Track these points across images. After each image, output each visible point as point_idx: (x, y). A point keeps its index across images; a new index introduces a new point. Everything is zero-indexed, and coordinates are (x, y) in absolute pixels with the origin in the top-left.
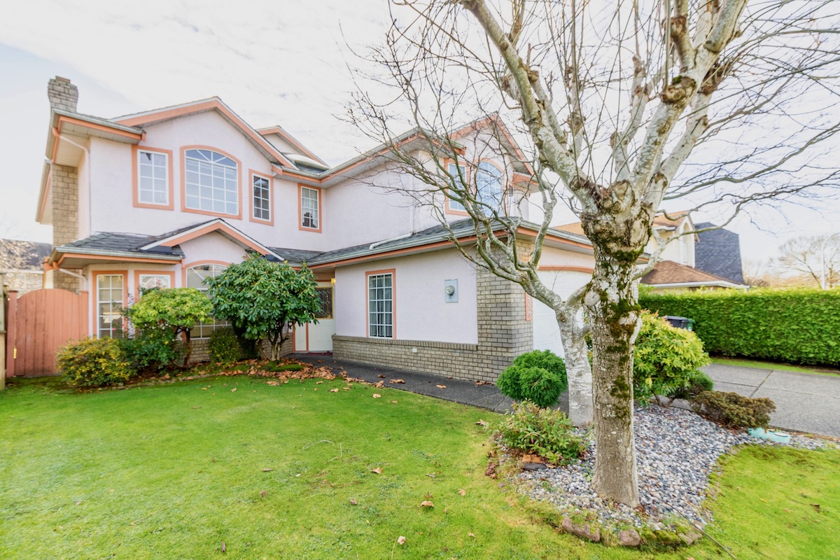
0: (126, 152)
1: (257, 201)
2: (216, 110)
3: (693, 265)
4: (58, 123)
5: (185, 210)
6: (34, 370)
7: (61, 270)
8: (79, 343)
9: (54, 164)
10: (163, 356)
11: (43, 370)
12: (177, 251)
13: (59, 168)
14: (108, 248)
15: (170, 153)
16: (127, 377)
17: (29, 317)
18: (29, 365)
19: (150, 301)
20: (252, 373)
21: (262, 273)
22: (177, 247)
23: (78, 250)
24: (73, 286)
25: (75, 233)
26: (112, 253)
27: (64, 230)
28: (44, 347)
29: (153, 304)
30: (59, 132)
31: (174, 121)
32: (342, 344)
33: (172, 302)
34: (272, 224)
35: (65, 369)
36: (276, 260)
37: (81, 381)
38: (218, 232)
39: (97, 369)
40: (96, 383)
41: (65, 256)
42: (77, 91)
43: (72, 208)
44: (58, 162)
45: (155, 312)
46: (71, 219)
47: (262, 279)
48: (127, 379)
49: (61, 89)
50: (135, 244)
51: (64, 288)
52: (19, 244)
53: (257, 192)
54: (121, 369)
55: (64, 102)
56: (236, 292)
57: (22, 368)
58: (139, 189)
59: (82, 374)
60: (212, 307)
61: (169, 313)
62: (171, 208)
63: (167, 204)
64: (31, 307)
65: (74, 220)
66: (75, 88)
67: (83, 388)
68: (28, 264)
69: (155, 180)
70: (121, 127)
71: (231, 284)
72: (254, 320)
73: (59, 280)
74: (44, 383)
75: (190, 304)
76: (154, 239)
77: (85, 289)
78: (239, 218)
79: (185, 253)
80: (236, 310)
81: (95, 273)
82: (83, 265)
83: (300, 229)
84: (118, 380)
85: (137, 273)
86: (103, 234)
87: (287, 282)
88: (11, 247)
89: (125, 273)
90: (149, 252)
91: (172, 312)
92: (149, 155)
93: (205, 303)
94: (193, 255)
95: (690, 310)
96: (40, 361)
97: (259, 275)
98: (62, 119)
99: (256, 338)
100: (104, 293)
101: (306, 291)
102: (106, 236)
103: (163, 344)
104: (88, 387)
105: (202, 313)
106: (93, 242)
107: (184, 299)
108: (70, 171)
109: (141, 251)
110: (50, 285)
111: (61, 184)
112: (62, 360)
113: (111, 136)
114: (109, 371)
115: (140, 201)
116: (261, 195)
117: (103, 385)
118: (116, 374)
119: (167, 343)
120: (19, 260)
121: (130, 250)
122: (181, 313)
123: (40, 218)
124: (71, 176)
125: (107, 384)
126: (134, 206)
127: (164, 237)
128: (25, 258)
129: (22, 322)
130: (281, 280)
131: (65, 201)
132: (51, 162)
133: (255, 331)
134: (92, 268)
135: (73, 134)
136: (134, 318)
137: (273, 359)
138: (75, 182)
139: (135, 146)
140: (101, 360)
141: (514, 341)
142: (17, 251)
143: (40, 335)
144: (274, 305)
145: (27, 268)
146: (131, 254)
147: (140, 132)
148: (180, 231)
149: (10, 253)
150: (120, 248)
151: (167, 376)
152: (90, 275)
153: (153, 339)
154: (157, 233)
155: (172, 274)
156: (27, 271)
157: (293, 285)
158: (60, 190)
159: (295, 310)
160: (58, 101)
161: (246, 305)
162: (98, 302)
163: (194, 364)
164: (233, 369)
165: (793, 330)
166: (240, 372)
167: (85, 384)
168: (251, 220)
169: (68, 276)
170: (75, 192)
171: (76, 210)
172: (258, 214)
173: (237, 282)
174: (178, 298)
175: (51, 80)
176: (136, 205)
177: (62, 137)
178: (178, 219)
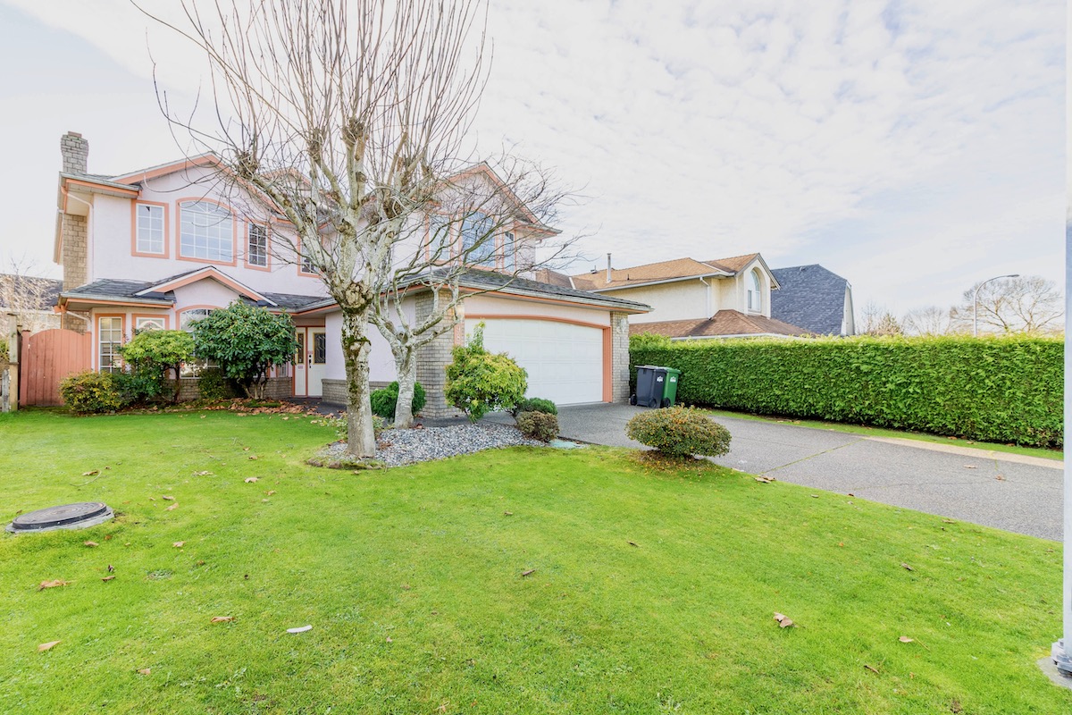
0: (125, 207)
1: (253, 248)
2: (211, 164)
3: (768, 315)
4: (65, 184)
5: (179, 258)
6: (44, 401)
7: (68, 312)
8: (78, 375)
9: (65, 213)
10: (150, 389)
11: (51, 401)
12: (170, 296)
13: (70, 218)
14: (106, 293)
15: (166, 206)
16: (118, 405)
17: (40, 353)
18: (39, 397)
19: (139, 340)
20: (233, 408)
21: (239, 317)
22: (171, 292)
23: (80, 295)
24: (81, 327)
25: (83, 278)
26: (109, 298)
27: (74, 275)
28: (52, 381)
29: (140, 343)
30: (67, 191)
31: (171, 176)
32: (329, 386)
33: (158, 342)
34: (269, 270)
35: (66, 396)
36: (269, 305)
37: (78, 407)
38: (210, 278)
39: (92, 397)
40: (91, 409)
41: (68, 300)
42: (87, 145)
43: (81, 254)
44: (68, 212)
45: (142, 350)
46: (81, 265)
47: (237, 323)
48: (117, 407)
49: (74, 145)
50: (131, 290)
51: (73, 329)
52: (39, 284)
53: (253, 240)
54: (112, 398)
55: (75, 155)
56: (215, 334)
57: (33, 399)
58: (137, 239)
59: (79, 400)
60: (194, 347)
61: (154, 351)
62: (166, 257)
63: (163, 253)
64: (41, 345)
65: (82, 266)
66: (85, 142)
67: (80, 413)
68: (48, 304)
69: (152, 231)
70: (119, 186)
71: (212, 326)
72: (230, 359)
73: (68, 322)
74: (50, 410)
75: (173, 344)
76: (150, 285)
77: (89, 330)
78: (234, 265)
79: (177, 299)
80: (215, 350)
81: (98, 315)
82: (86, 308)
83: (299, 275)
84: (110, 408)
85: (134, 316)
86: (104, 280)
87: (262, 326)
88: (31, 287)
89: (124, 315)
90: (143, 297)
91: (156, 350)
92: (148, 208)
93: (187, 344)
94: (184, 300)
95: (677, 360)
96: (49, 393)
97: (235, 319)
98: (68, 181)
99: (237, 377)
100: (105, 334)
101: (279, 335)
102: (106, 282)
103: (150, 379)
104: (85, 413)
105: (184, 352)
106: (94, 289)
107: (168, 339)
108: (81, 219)
109: (136, 297)
110: (57, 325)
111: (71, 233)
112: (63, 389)
113: (112, 193)
114: (102, 399)
115: (137, 251)
116: (257, 242)
117: (97, 411)
118: (108, 402)
119: (154, 378)
120: (39, 300)
121: (126, 296)
122: (165, 352)
123: (57, 260)
124: (80, 224)
125: (100, 411)
126: (133, 255)
127: (159, 283)
128: (45, 298)
129: (34, 358)
130: (255, 324)
131: (75, 248)
132: (62, 211)
133: (234, 370)
134: (95, 311)
135: (79, 191)
136: (125, 355)
137: (256, 398)
138: (84, 230)
139: (134, 200)
140: (95, 390)
141: (437, 379)
142: (37, 291)
143: (48, 370)
144: (247, 346)
145: (47, 309)
146: (126, 299)
147: (137, 189)
148: (175, 278)
149: (30, 293)
150: (117, 294)
151: (155, 408)
152: (93, 318)
153: (143, 374)
154: (154, 280)
155: (167, 317)
156: (47, 312)
157: (267, 328)
158: (70, 238)
159: (268, 352)
160: (70, 155)
161: (223, 346)
162: (100, 342)
163: (186, 401)
164: (217, 404)
165: (752, 380)
166: (222, 407)
167: (82, 410)
168: (246, 267)
169: (77, 318)
170: (84, 240)
171: (85, 256)
172: (254, 260)
173: (215, 326)
174: (163, 338)
175: (64, 136)
176: (134, 254)
177: (69, 195)
178: (172, 267)
